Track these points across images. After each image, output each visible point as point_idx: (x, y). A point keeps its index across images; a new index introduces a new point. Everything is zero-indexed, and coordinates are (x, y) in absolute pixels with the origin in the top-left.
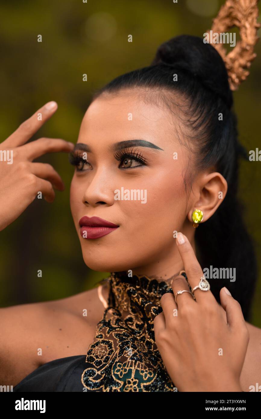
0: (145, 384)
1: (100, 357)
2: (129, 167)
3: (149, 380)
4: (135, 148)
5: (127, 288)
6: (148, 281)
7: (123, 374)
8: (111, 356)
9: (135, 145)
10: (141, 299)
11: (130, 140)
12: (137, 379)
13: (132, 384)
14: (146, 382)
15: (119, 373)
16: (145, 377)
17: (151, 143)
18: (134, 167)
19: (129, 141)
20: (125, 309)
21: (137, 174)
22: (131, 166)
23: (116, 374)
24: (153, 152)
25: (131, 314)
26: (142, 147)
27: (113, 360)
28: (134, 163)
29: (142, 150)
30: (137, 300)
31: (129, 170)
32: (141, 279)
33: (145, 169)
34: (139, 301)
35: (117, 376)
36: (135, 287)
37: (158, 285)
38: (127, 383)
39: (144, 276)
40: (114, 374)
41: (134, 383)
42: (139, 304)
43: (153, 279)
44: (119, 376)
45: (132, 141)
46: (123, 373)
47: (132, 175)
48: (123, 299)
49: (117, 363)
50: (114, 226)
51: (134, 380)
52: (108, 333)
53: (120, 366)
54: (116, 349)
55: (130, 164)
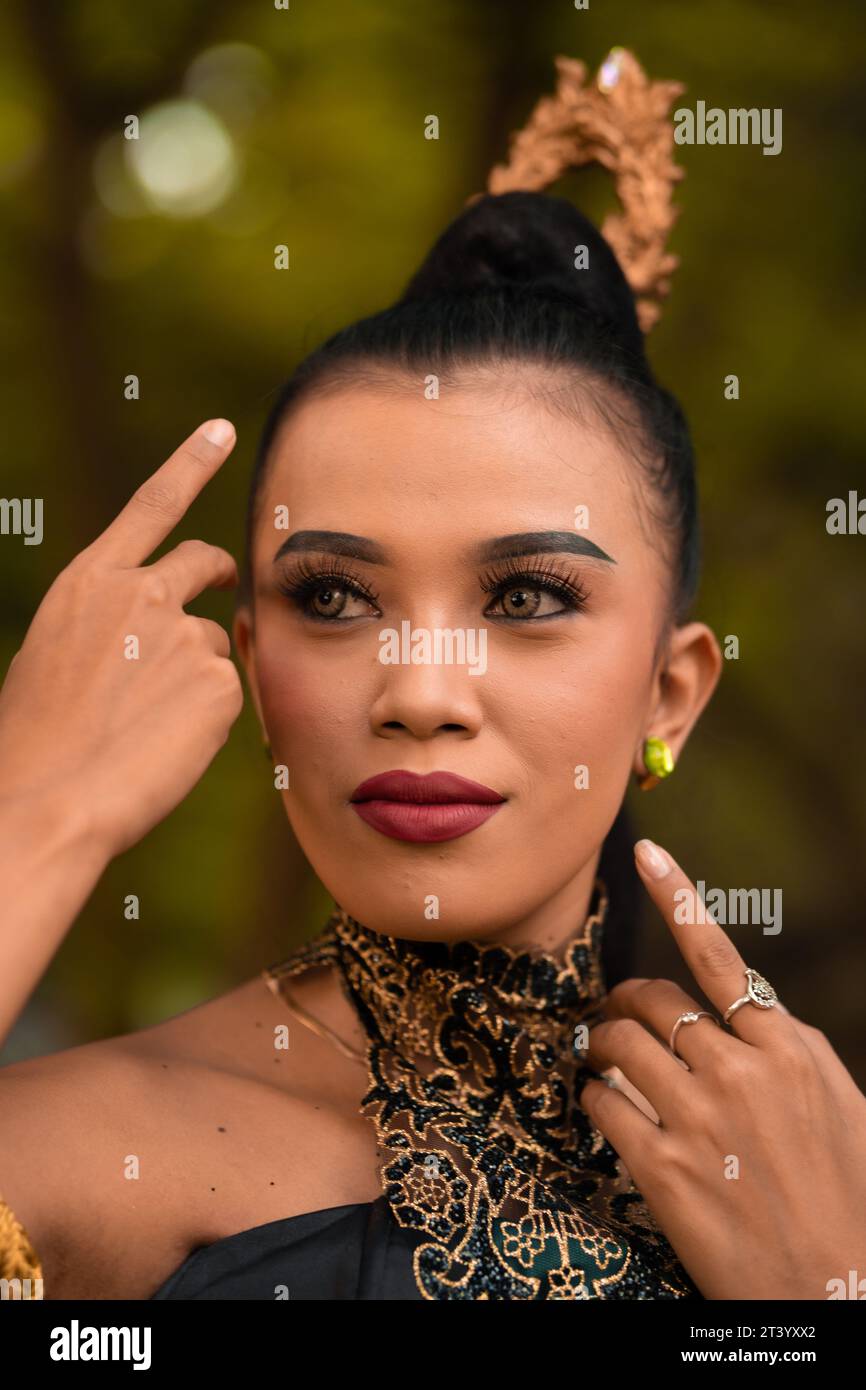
0: (604, 1281)
1: (436, 1208)
2: (529, 616)
3: (614, 1267)
4: (547, 557)
5: (453, 985)
6: (508, 959)
7: (532, 1256)
8: (466, 1201)
9: (550, 549)
10: (499, 1021)
11: (534, 532)
12: (580, 1269)
13: (568, 1286)
14: (608, 1273)
15: (517, 1253)
16: (602, 1262)
17: (589, 542)
18: (549, 616)
19: (531, 534)
20: (422, 1048)
21: (557, 639)
22: (537, 614)
23: (511, 1257)
24: (600, 571)
25: (443, 1065)
26: (571, 555)
27: (482, 1214)
28: (547, 604)
29: (572, 563)
30: (488, 1023)
31: (532, 626)
32: (487, 954)
33: (579, 622)
34: (494, 1024)
35: (513, 1261)
36: (473, 981)
37: (530, 970)
38: (551, 1281)
39: (496, 946)
40: (506, 1259)
41: (575, 1282)
42: (494, 1034)
43: (522, 953)
44: (521, 1261)
45: (538, 534)
46: (533, 1252)
47: (543, 640)
48: (411, 1017)
49: (496, 1222)
50: (490, 800)
51: (573, 1273)
52: (420, 1128)
53: (512, 1231)
54: (474, 1179)
55: (533, 605)
